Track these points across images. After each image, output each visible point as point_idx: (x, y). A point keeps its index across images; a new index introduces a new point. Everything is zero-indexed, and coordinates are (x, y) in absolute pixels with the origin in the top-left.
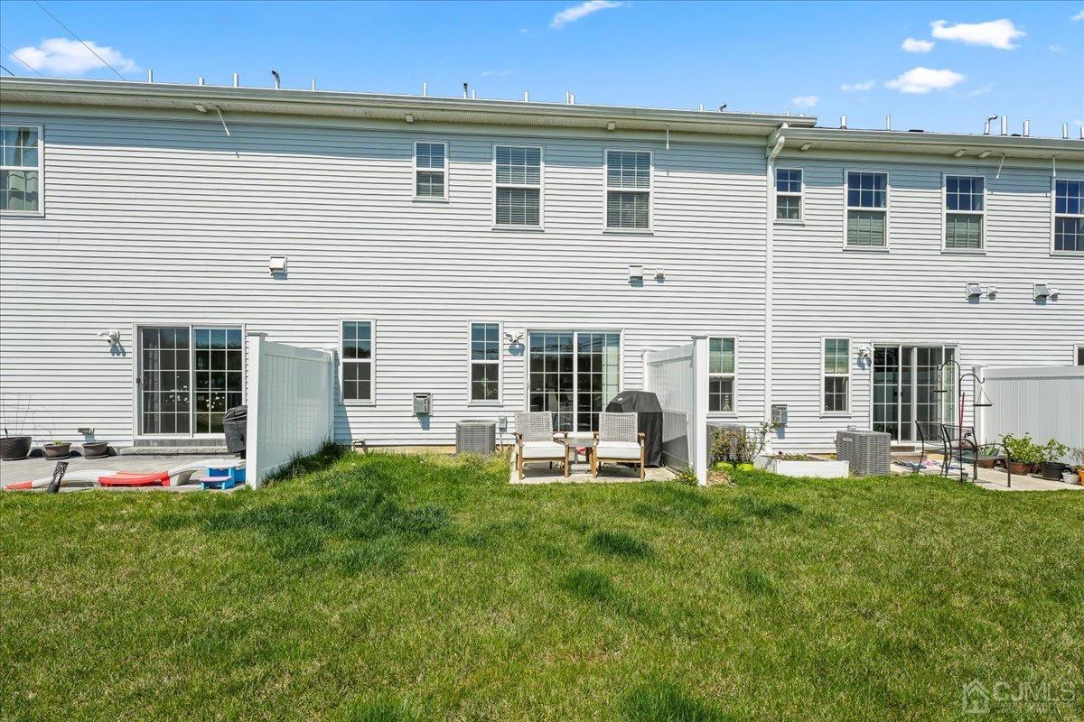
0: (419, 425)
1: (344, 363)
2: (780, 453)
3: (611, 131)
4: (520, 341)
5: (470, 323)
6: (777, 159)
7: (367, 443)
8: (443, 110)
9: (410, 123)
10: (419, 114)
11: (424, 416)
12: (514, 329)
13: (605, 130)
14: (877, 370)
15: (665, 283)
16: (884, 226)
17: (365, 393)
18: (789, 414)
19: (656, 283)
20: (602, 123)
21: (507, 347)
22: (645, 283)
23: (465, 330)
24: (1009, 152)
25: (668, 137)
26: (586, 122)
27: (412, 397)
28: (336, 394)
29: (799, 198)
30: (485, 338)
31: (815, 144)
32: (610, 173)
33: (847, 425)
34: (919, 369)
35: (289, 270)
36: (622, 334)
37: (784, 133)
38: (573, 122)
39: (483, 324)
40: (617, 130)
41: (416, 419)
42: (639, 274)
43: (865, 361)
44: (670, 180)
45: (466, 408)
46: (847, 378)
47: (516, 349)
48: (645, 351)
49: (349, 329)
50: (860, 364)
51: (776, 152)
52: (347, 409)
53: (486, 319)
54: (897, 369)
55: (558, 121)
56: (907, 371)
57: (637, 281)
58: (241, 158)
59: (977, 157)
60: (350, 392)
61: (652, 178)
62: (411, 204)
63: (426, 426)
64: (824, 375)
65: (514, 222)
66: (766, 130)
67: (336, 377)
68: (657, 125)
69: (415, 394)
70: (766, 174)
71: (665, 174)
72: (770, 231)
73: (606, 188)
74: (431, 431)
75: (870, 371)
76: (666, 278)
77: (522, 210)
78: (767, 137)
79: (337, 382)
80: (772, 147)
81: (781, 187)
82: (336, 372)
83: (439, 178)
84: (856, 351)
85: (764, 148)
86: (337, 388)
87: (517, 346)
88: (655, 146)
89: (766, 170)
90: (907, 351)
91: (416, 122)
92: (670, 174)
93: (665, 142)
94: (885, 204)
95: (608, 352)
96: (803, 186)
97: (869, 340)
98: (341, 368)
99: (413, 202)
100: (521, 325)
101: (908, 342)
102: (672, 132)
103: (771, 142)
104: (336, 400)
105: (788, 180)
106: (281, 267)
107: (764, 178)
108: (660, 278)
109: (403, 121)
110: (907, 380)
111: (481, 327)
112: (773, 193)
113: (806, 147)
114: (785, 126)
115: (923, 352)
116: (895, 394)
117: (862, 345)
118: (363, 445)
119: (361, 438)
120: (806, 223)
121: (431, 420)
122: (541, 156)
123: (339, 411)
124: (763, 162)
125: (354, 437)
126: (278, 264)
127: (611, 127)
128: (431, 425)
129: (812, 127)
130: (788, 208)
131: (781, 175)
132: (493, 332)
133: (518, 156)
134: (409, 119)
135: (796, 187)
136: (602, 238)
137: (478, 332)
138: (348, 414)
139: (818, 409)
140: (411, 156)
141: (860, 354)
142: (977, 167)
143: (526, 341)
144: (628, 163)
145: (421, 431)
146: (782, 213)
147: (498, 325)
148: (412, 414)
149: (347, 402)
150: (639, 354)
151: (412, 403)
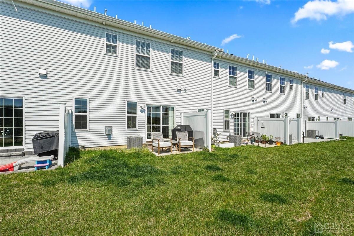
0: (107, 139)
1: (75, 115)
2: (219, 142)
3: (172, 43)
4: (144, 108)
5: (127, 101)
6: (214, 59)
7: (85, 147)
8: (118, 23)
9: (103, 25)
10: (108, 23)
11: (109, 135)
12: (142, 104)
13: (170, 42)
14: (235, 118)
15: (187, 92)
16: (236, 81)
17: (85, 126)
18: (217, 131)
19: (184, 92)
20: (170, 39)
21: (140, 110)
22: (181, 91)
23: (125, 103)
24: (259, 66)
25: (188, 48)
26: (165, 38)
27: (104, 128)
28: (72, 127)
29: (218, 71)
30: (132, 107)
31: (223, 57)
32: (171, 56)
33: (229, 133)
34: (243, 118)
35: (48, 75)
36: (175, 107)
37: (217, 53)
38: (162, 37)
39: (131, 102)
40: (174, 42)
41: (106, 136)
42: (180, 89)
43: (233, 116)
44: (188, 60)
45: (125, 132)
46: (229, 121)
47: (142, 111)
48: (182, 112)
49: (77, 102)
50: (232, 117)
51: (214, 57)
52: (76, 133)
53: (132, 100)
54: (239, 118)
55: (157, 36)
56: (241, 119)
57: (179, 90)
58: (22, 22)
59: (253, 66)
60: (78, 126)
61: (183, 59)
62: (104, 55)
63: (110, 139)
64: (224, 120)
65: (141, 67)
66: (212, 51)
67: (72, 121)
68: (185, 44)
69: (106, 127)
70: (211, 63)
71: (186, 58)
72: (213, 79)
73: (170, 60)
74: (112, 140)
75: (234, 119)
76: (187, 90)
77: (144, 63)
78: (212, 52)
79: (72, 123)
80: (213, 56)
81: (215, 67)
82: (72, 118)
83: (115, 48)
84: (231, 113)
85: (211, 55)
86: (72, 125)
87: (143, 110)
88: (184, 50)
89: (211, 62)
90: (241, 113)
91: (106, 25)
92: (188, 59)
93: (187, 49)
94: (236, 75)
95: (170, 112)
96: (220, 68)
97: (233, 111)
98: (74, 117)
99: (105, 54)
100: (144, 103)
101: (241, 111)
102: (189, 46)
103: (213, 54)
104: (72, 130)
105: (216, 65)
106: (45, 73)
107: (211, 64)
108: (185, 90)
109: (102, 24)
110: (241, 121)
111: (130, 103)
112: (213, 69)
113: (221, 57)
114: (217, 51)
115: (244, 114)
116: (238, 125)
117: (232, 112)
118: (84, 148)
119: (83, 145)
120: (220, 78)
121: (112, 136)
122: (151, 46)
123: (73, 134)
124: (210, 59)
125: (79, 144)
126: (43, 72)
127: (172, 41)
128: (112, 138)
129: (223, 52)
130: (216, 73)
131: (215, 64)
132: (135, 105)
133: (143, 45)
134: (104, 23)
135: (218, 68)
136: (169, 76)
137: (129, 104)
138: (77, 135)
139: (223, 129)
140: (104, 37)
141: (232, 114)
142: (253, 69)
143: (146, 108)
144: (176, 54)
145: (108, 141)
146: (215, 74)
147: (136, 102)
148: (105, 134)
149: (76, 130)
150: (180, 113)
151: (104, 130)
